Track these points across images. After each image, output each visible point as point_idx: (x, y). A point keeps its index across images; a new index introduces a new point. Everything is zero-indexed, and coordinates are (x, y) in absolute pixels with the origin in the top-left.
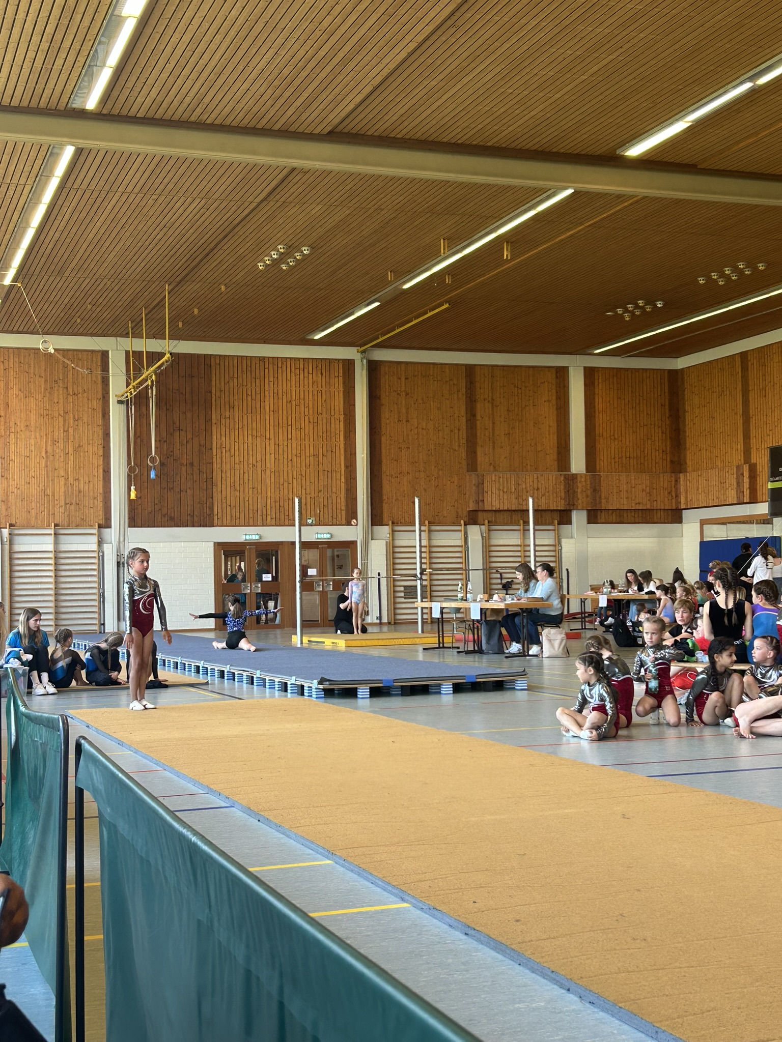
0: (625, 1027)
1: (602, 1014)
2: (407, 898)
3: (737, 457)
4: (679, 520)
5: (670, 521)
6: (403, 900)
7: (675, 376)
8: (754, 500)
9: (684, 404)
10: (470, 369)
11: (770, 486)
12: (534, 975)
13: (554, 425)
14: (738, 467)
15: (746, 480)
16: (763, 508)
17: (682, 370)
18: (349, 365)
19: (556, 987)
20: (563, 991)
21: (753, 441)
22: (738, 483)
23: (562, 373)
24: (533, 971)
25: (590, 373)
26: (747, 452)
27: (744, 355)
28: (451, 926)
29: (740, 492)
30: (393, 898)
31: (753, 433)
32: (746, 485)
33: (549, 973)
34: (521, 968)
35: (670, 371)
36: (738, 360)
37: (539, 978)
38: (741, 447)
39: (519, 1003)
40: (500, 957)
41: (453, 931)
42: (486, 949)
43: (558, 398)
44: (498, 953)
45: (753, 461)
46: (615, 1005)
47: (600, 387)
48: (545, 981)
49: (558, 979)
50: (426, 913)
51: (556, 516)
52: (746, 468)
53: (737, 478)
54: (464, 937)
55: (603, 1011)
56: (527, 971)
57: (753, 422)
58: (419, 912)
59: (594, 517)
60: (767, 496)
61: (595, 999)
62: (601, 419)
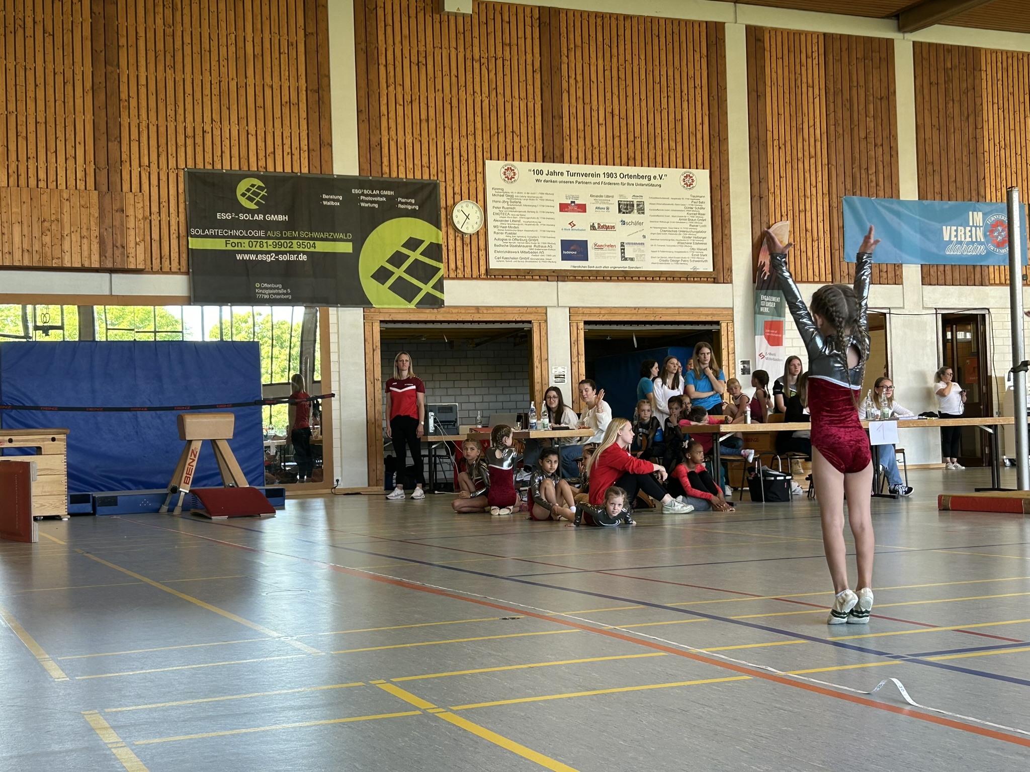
11: (190, 244)
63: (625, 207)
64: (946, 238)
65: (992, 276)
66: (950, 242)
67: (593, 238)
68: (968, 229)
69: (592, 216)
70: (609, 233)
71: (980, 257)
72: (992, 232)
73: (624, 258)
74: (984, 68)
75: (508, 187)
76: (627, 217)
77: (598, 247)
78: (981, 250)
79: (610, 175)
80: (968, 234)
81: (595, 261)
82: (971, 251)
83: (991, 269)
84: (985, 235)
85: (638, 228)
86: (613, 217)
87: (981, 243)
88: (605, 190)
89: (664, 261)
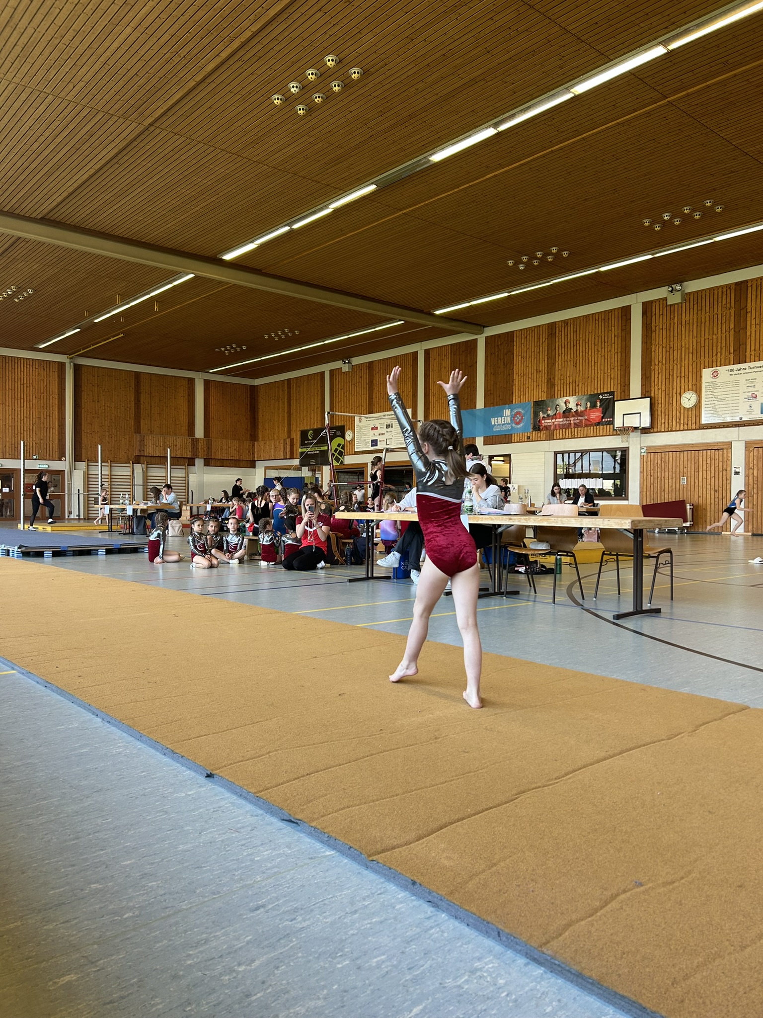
0: (125, 735)
1: (114, 728)
2: (15, 667)
3: (284, 435)
4: (254, 467)
5: (249, 466)
6: (13, 669)
7: (253, 388)
8: (292, 458)
9: (258, 405)
10: (137, 375)
11: (300, 450)
12: (79, 708)
13: (186, 409)
14: (284, 440)
15: (288, 447)
16: (296, 462)
17: (257, 385)
18: (62, 365)
19: (90, 714)
20: (93, 716)
21: (292, 426)
22: (284, 448)
23: (191, 382)
24: (80, 706)
25: (207, 383)
26: (289, 432)
27: (289, 380)
28: (37, 682)
29: (285, 453)
30: (8, 668)
31: (292, 422)
32: (288, 449)
33: (88, 706)
34: (73, 704)
35: (251, 386)
36: (286, 383)
37: (81, 709)
38: (286, 429)
39: (61, 726)
40: (62, 699)
41: (38, 686)
42: (55, 694)
43: (189, 395)
44: (62, 696)
45: (292, 437)
46: (120, 722)
47: (213, 391)
48: (84, 711)
49: (92, 709)
50: (25, 676)
51: (187, 461)
52: (288, 440)
53: (284, 446)
54: (44, 688)
55: (114, 726)
56: (76, 706)
57: (292, 416)
58: (21, 675)
59: (207, 463)
60: (298, 456)
61: (110, 720)
62: (212, 409)
63: (388, 426)
64: (493, 423)
65: (513, 439)
66: (495, 425)
67: (379, 438)
68: (503, 418)
69: (379, 431)
70: (383, 436)
71: (508, 430)
72: (514, 418)
73: (387, 444)
74: (515, 340)
75: (360, 424)
76: (388, 430)
77: (380, 441)
78: (509, 427)
79: (384, 416)
80: (503, 420)
81: (379, 447)
82: (504, 428)
83: (513, 435)
84: (511, 420)
85: (391, 433)
86: (384, 430)
87: (509, 424)
88: (382, 421)
89: (397, 444)
